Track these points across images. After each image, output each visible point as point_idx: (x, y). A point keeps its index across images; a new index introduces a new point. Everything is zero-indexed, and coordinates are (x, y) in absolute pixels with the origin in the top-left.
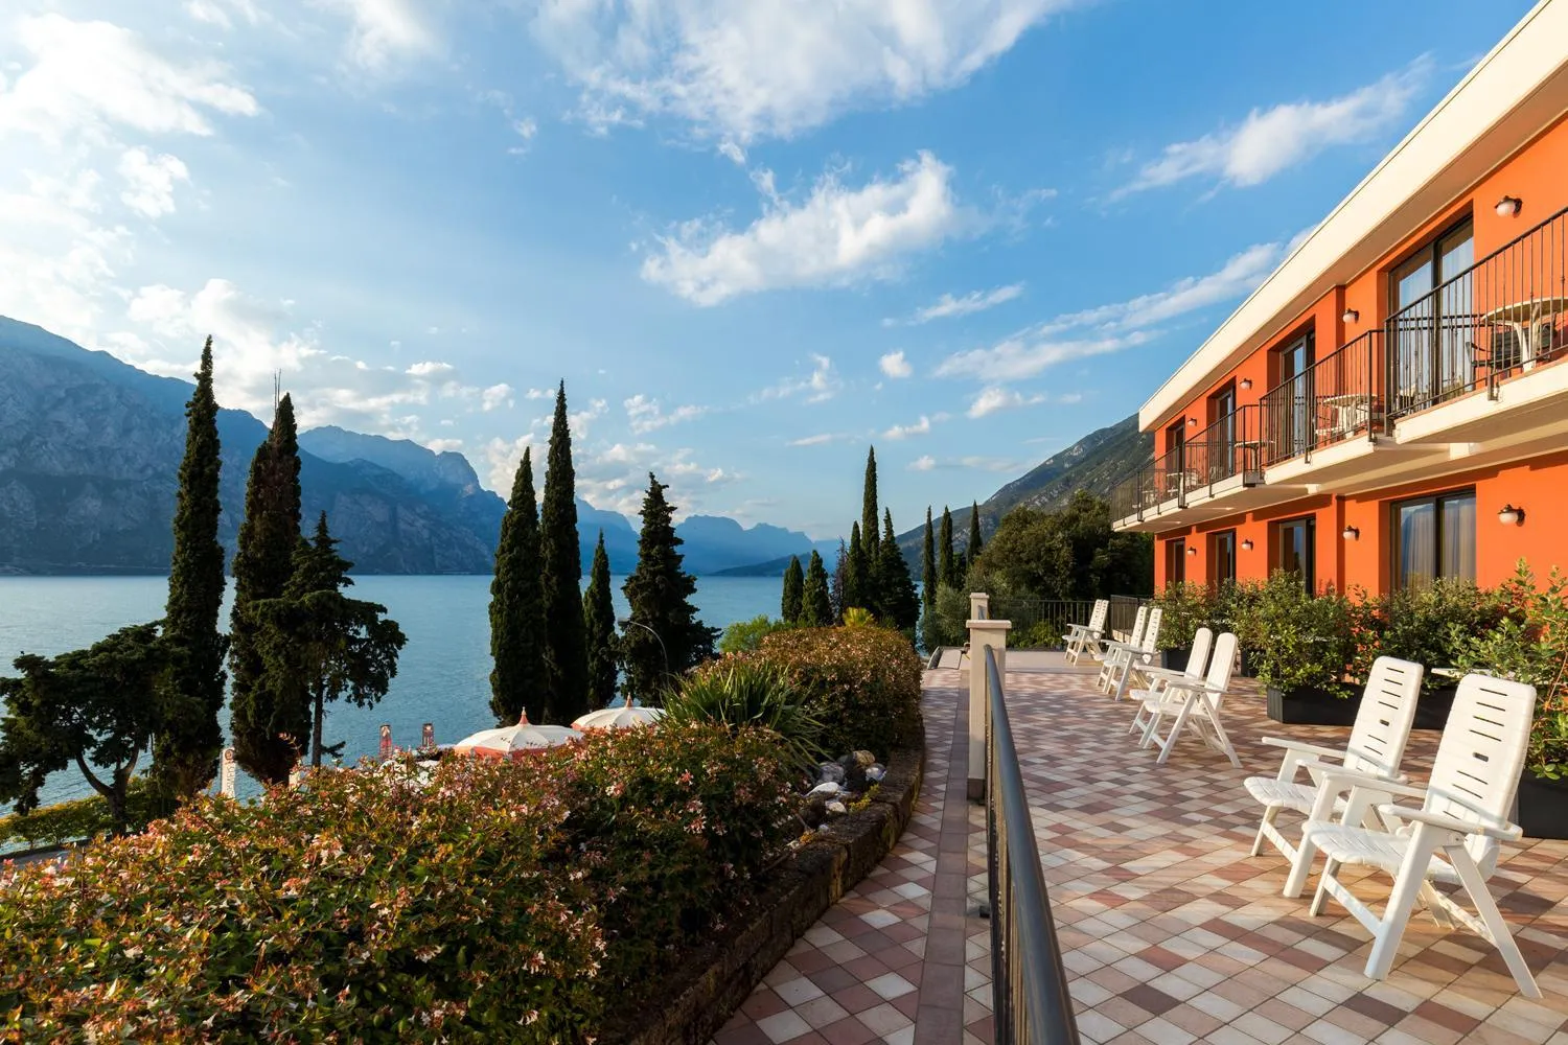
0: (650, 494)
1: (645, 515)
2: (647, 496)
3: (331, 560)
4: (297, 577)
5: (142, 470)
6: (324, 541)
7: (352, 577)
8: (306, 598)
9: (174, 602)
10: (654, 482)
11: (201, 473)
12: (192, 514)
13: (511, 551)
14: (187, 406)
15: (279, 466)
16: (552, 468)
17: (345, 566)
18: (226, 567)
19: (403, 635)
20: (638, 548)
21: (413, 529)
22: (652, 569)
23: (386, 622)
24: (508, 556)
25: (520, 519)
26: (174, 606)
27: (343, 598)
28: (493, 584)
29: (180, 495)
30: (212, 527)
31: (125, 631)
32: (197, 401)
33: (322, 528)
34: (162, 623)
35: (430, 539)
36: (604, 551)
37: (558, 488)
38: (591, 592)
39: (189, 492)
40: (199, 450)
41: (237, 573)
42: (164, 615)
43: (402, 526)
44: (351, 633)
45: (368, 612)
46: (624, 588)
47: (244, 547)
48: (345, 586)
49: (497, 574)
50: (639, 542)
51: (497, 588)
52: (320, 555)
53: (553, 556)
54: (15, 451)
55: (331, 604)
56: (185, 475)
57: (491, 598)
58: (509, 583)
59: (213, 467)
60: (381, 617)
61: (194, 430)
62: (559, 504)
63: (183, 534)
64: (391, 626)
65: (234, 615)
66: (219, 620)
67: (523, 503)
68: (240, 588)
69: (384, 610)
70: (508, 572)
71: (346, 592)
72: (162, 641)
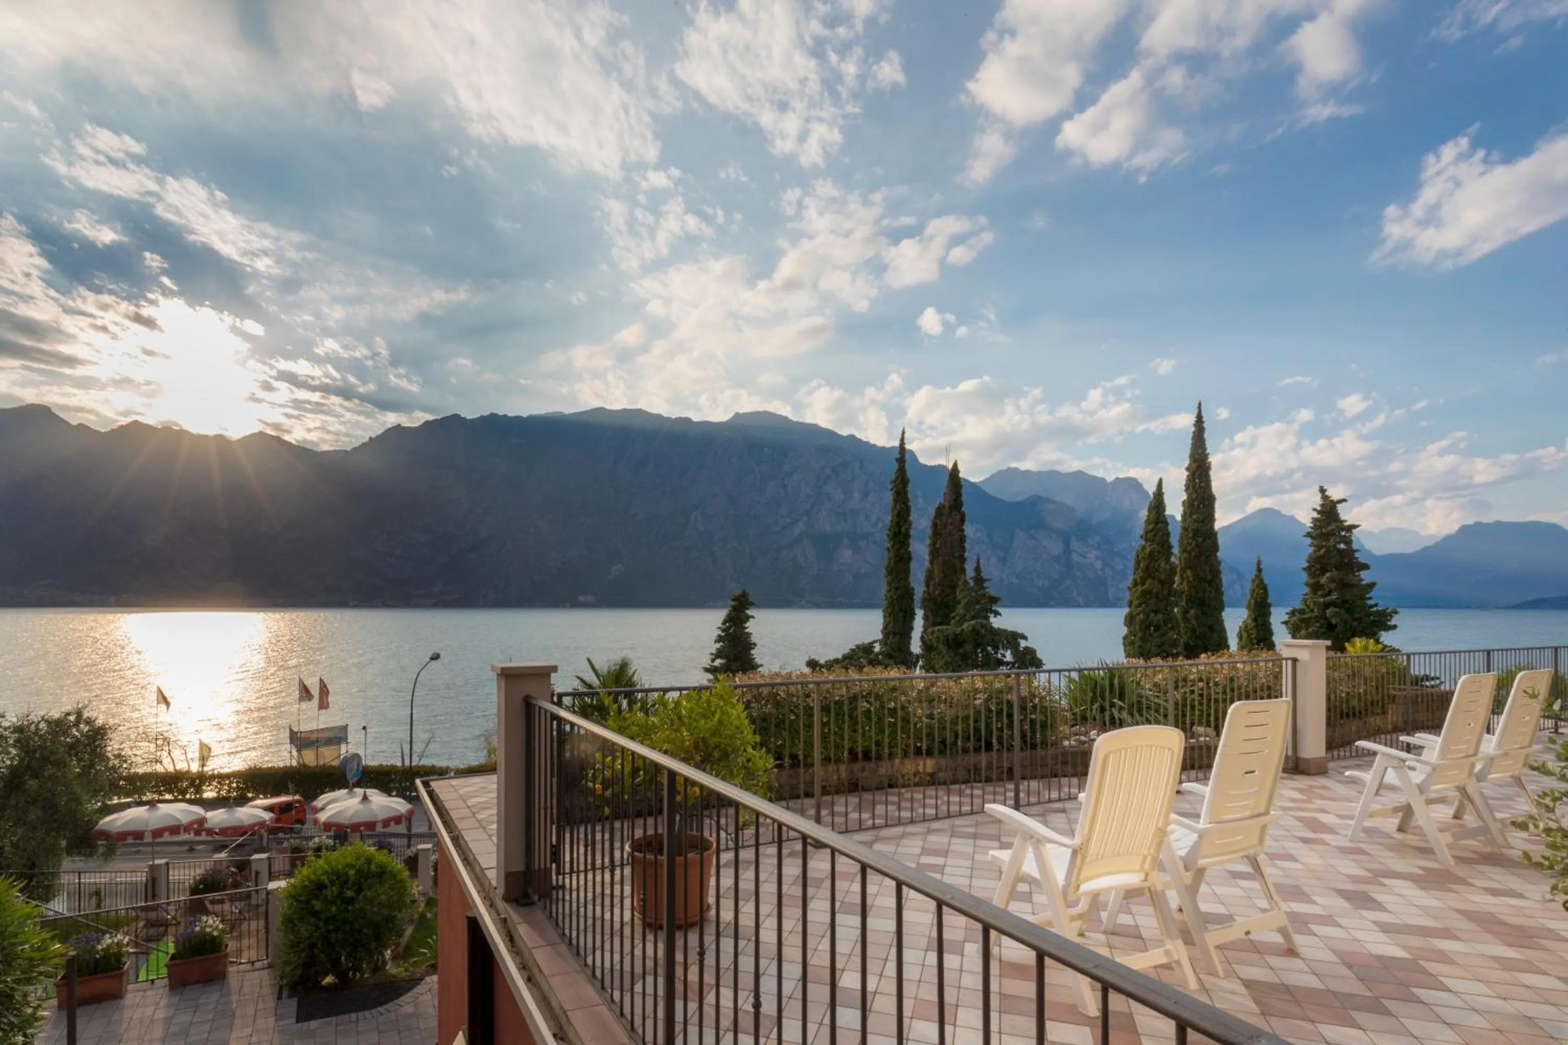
0: (1319, 512)
1: (1312, 537)
2: (1315, 515)
3: (984, 595)
4: (960, 610)
5: (875, 525)
6: (979, 580)
7: (1000, 610)
8: (965, 626)
9: (885, 627)
10: (1325, 497)
11: (899, 532)
12: (895, 562)
13: (1143, 583)
14: (891, 483)
15: (949, 521)
16: (1189, 495)
17: (994, 600)
18: (915, 602)
19: (1040, 661)
20: (1304, 577)
21: (1087, 561)
22: (1321, 600)
23: (1026, 648)
24: (1140, 588)
25: (1152, 553)
26: (886, 631)
27: (992, 628)
28: (1126, 617)
29: (888, 549)
30: (907, 572)
31: (858, 647)
32: (897, 478)
33: (978, 570)
34: (880, 641)
35: (1102, 570)
36: (1262, 580)
37: (1195, 517)
38: (1246, 626)
39: (893, 546)
40: (898, 515)
41: (924, 607)
42: (880, 636)
43: (1075, 558)
44: (999, 656)
45: (1012, 639)
46: (1286, 623)
47: (928, 586)
48: (995, 616)
49: (1130, 606)
50: (1304, 569)
51: (1130, 620)
52: (976, 592)
53: (1190, 588)
54: (805, 518)
55: (983, 631)
56: (891, 535)
57: (1125, 630)
58: (1141, 616)
59: (906, 527)
60: (1023, 644)
61: (896, 501)
62: (1196, 533)
63: (889, 578)
64: (1030, 652)
65: (922, 638)
66: (912, 642)
67: (1155, 535)
68: (926, 618)
69: (1025, 638)
70: (1140, 605)
71: (996, 622)
72: (878, 654)
